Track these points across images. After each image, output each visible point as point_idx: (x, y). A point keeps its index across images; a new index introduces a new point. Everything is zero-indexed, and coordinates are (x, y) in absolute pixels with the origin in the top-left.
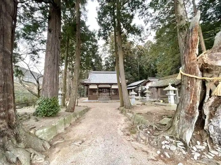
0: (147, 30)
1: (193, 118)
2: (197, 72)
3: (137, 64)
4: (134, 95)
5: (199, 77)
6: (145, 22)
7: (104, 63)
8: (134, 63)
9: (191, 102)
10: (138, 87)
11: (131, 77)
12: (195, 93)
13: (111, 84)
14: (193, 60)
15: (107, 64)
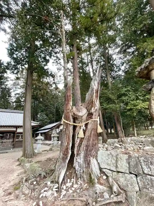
0: (60, 76)
1: (67, 158)
2: (70, 119)
3: (54, 105)
4: (40, 139)
5: (72, 123)
6: (58, 70)
7: (13, 99)
8: (51, 104)
9: (67, 144)
10: (52, 130)
11: (46, 119)
12: (69, 136)
13: (17, 127)
14: (68, 109)
15: (18, 101)
